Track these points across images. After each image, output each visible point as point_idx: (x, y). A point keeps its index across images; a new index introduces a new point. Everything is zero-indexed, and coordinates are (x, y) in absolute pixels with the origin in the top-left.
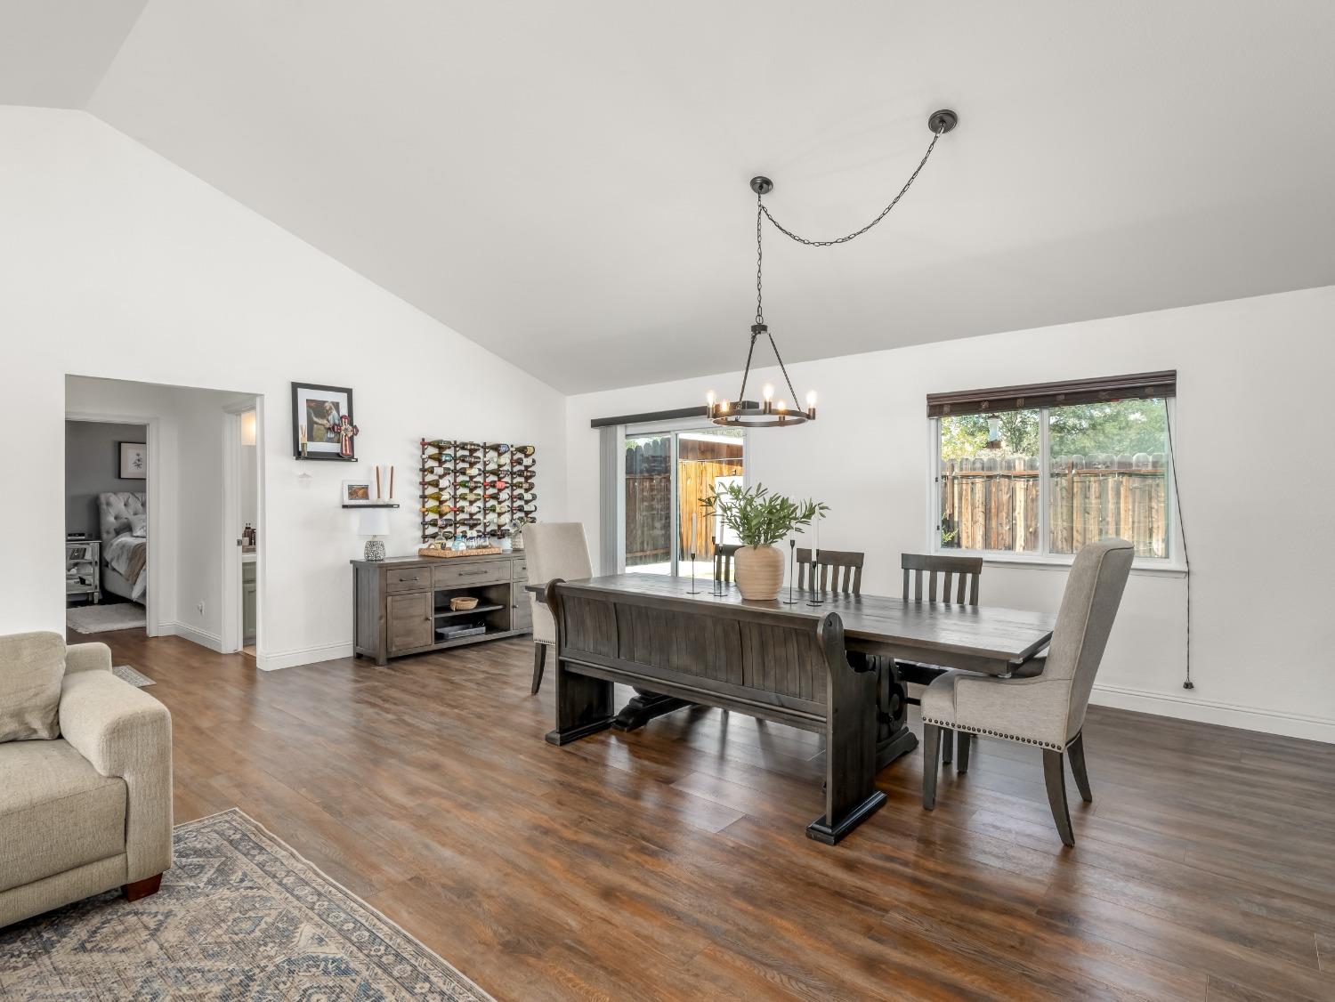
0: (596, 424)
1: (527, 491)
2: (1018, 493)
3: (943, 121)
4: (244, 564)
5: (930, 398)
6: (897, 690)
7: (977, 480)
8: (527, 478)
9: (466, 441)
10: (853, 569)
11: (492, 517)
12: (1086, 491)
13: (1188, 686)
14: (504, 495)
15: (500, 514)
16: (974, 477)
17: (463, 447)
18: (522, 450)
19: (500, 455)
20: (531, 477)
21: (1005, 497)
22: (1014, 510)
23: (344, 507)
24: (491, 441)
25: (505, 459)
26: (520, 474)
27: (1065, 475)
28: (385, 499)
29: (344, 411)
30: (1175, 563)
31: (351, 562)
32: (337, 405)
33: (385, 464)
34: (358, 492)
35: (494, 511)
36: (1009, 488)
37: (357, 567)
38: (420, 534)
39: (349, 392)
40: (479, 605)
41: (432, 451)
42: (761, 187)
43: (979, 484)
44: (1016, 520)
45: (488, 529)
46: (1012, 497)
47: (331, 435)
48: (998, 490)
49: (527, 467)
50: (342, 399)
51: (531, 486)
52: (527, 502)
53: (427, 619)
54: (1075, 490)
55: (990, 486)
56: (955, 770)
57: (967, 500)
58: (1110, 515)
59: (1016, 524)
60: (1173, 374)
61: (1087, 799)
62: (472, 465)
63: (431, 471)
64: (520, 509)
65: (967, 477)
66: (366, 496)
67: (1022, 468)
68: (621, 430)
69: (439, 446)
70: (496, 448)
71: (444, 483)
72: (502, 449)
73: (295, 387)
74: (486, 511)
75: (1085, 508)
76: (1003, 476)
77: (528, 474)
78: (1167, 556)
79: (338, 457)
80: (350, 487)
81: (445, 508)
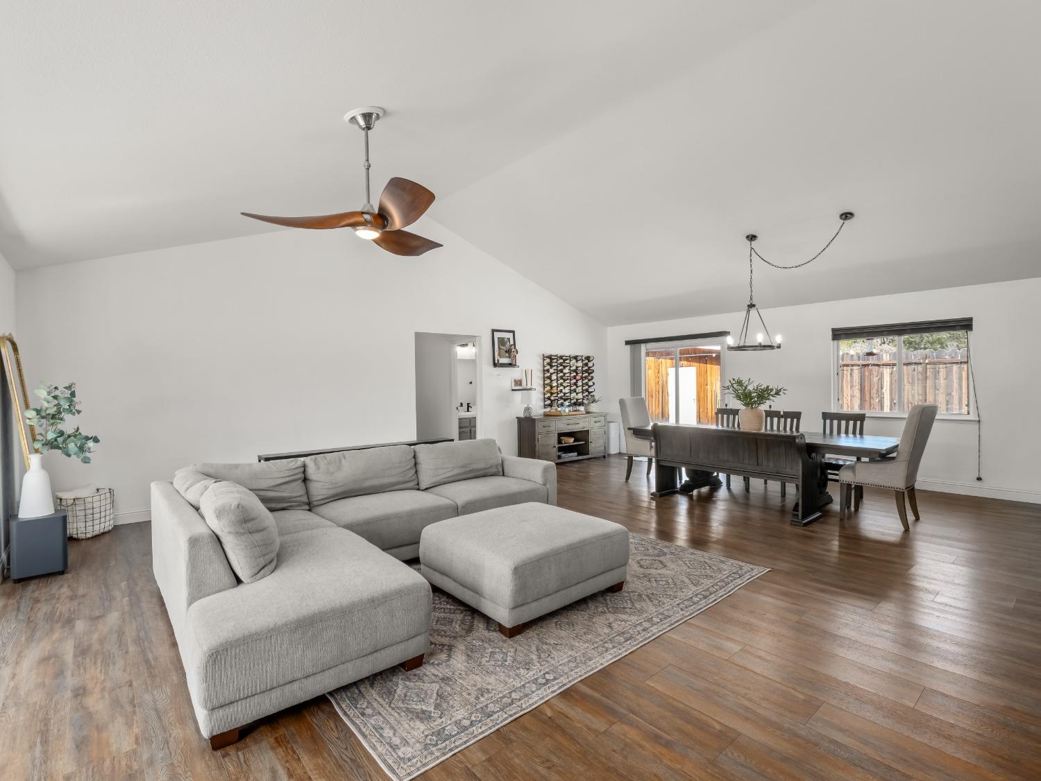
0: (628, 343)
1: (589, 380)
2: (885, 376)
3: (847, 216)
4: (460, 419)
5: (833, 330)
6: (824, 474)
7: (855, 368)
8: (589, 374)
9: (562, 354)
10: (795, 420)
11: (573, 395)
12: (936, 374)
13: (979, 479)
14: (580, 383)
15: (577, 394)
16: (853, 365)
17: (561, 357)
18: (588, 358)
19: (577, 361)
20: (592, 373)
21: (876, 379)
22: (882, 388)
23: (513, 390)
24: (573, 354)
25: (580, 364)
26: (586, 371)
27: (921, 364)
28: (529, 387)
29: (512, 342)
30: (973, 417)
31: (517, 418)
32: (509, 339)
33: (529, 368)
34: (518, 383)
35: (575, 391)
36: (878, 373)
37: (520, 420)
38: (542, 404)
39: (513, 332)
40: (574, 441)
41: (548, 360)
42: (751, 239)
43: (856, 370)
44: (883, 395)
45: (572, 402)
46: (881, 379)
47: (507, 355)
48: (871, 374)
49: (589, 368)
50: (510, 335)
51: (592, 378)
52: (590, 387)
53: (555, 447)
54: (928, 373)
55: (864, 371)
56: (853, 509)
57: (847, 381)
58: (955, 391)
59: (883, 398)
60: (970, 320)
61: (917, 519)
62: (565, 367)
63: (548, 371)
64: (587, 390)
65: (847, 365)
66: (521, 385)
67: (888, 359)
68: (643, 347)
69: (550, 357)
70: (576, 358)
71: (554, 377)
72: (579, 358)
73: (493, 331)
74: (571, 392)
75: (935, 386)
76: (874, 365)
77: (589, 371)
78: (968, 413)
79: (510, 365)
80: (515, 381)
81: (554, 390)
